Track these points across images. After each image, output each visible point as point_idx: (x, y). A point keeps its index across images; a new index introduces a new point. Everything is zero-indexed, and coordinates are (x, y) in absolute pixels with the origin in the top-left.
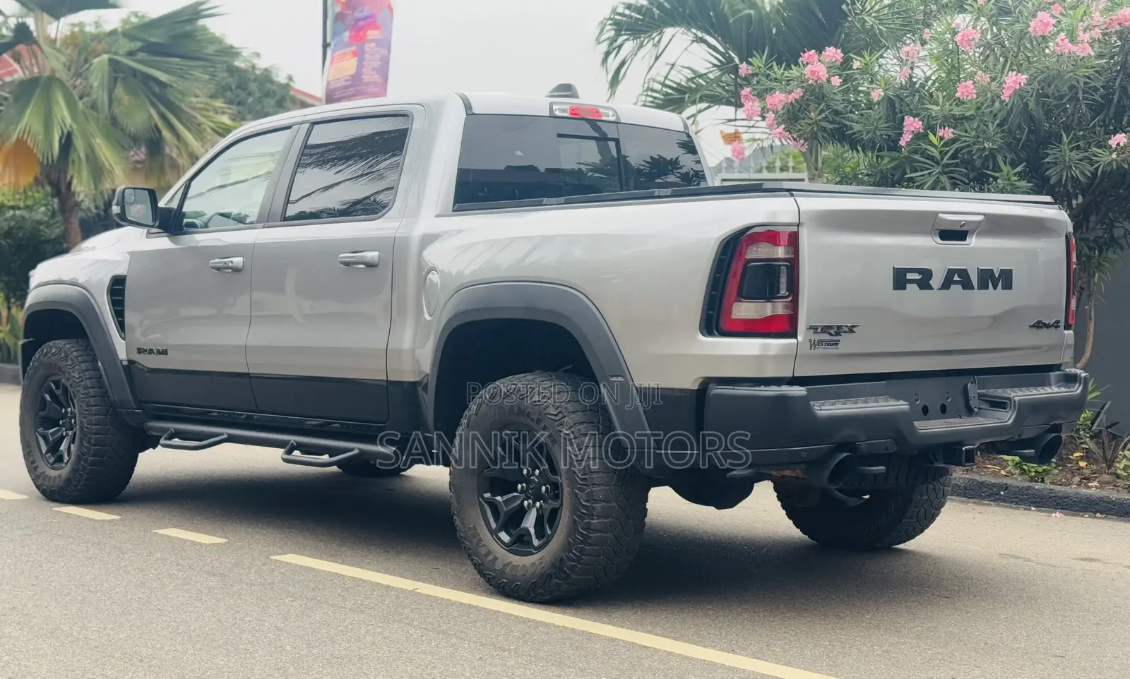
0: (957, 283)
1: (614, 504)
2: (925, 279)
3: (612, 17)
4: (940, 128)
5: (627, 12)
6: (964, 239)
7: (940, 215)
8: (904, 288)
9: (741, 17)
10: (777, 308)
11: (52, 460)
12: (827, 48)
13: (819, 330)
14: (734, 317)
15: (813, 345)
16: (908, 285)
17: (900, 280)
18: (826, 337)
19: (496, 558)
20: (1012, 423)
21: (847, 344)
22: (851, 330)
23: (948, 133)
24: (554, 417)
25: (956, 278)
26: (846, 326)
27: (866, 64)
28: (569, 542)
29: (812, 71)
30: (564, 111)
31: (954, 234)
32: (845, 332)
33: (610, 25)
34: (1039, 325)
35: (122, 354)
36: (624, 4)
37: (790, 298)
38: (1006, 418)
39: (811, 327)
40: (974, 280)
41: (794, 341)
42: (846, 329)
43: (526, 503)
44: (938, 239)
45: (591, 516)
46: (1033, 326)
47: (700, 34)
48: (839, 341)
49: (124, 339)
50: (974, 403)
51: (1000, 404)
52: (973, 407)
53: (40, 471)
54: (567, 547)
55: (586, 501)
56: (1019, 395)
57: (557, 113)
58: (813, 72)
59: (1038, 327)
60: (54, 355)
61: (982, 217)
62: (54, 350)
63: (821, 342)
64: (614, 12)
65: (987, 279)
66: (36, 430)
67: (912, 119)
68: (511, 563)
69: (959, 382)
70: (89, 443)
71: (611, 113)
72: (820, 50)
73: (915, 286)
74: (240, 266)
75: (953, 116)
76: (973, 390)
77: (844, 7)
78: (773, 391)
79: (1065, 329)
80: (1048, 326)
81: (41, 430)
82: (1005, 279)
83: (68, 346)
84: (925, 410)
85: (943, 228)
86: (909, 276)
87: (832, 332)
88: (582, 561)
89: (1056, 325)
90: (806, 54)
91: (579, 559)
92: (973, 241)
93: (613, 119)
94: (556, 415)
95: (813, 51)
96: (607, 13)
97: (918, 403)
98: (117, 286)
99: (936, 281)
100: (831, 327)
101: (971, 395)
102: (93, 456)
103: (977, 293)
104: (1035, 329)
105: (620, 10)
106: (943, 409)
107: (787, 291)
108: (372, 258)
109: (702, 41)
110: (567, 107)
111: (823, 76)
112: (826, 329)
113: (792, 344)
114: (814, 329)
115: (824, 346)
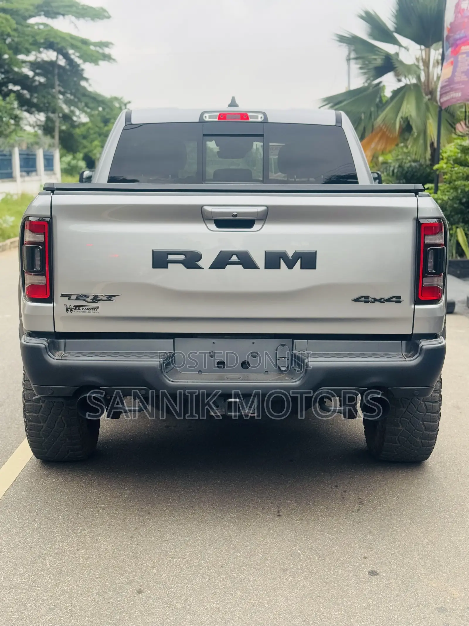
0: (235, 263)
2: (191, 260)
6: (250, 227)
7: (206, 207)
8: (167, 267)
13: (72, 298)
15: (69, 309)
16: (169, 265)
17: (161, 260)
18: (81, 303)
20: (298, 383)
21: (107, 309)
22: (110, 298)
25: (235, 258)
26: (104, 296)
30: (214, 117)
32: (101, 300)
34: (366, 299)
39: (64, 296)
40: (260, 261)
41: (51, 305)
42: (105, 298)
44: (213, 226)
46: (357, 300)
48: (98, 307)
50: (282, 363)
57: (207, 119)
59: (365, 302)
61: (261, 209)
63: (77, 307)
65: (279, 260)
71: (260, 116)
73: (180, 265)
76: (282, 352)
79: (415, 304)
80: (379, 300)
84: (221, 365)
85: (217, 218)
86: (171, 257)
87: (89, 300)
89: (398, 300)
93: (261, 120)
99: (206, 262)
100: (87, 296)
101: (280, 355)
104: (361, 304)
106: (245, 365)
110: (218, 114)
113: (49, 307)
114: (69, 297)
115: (81, 310)
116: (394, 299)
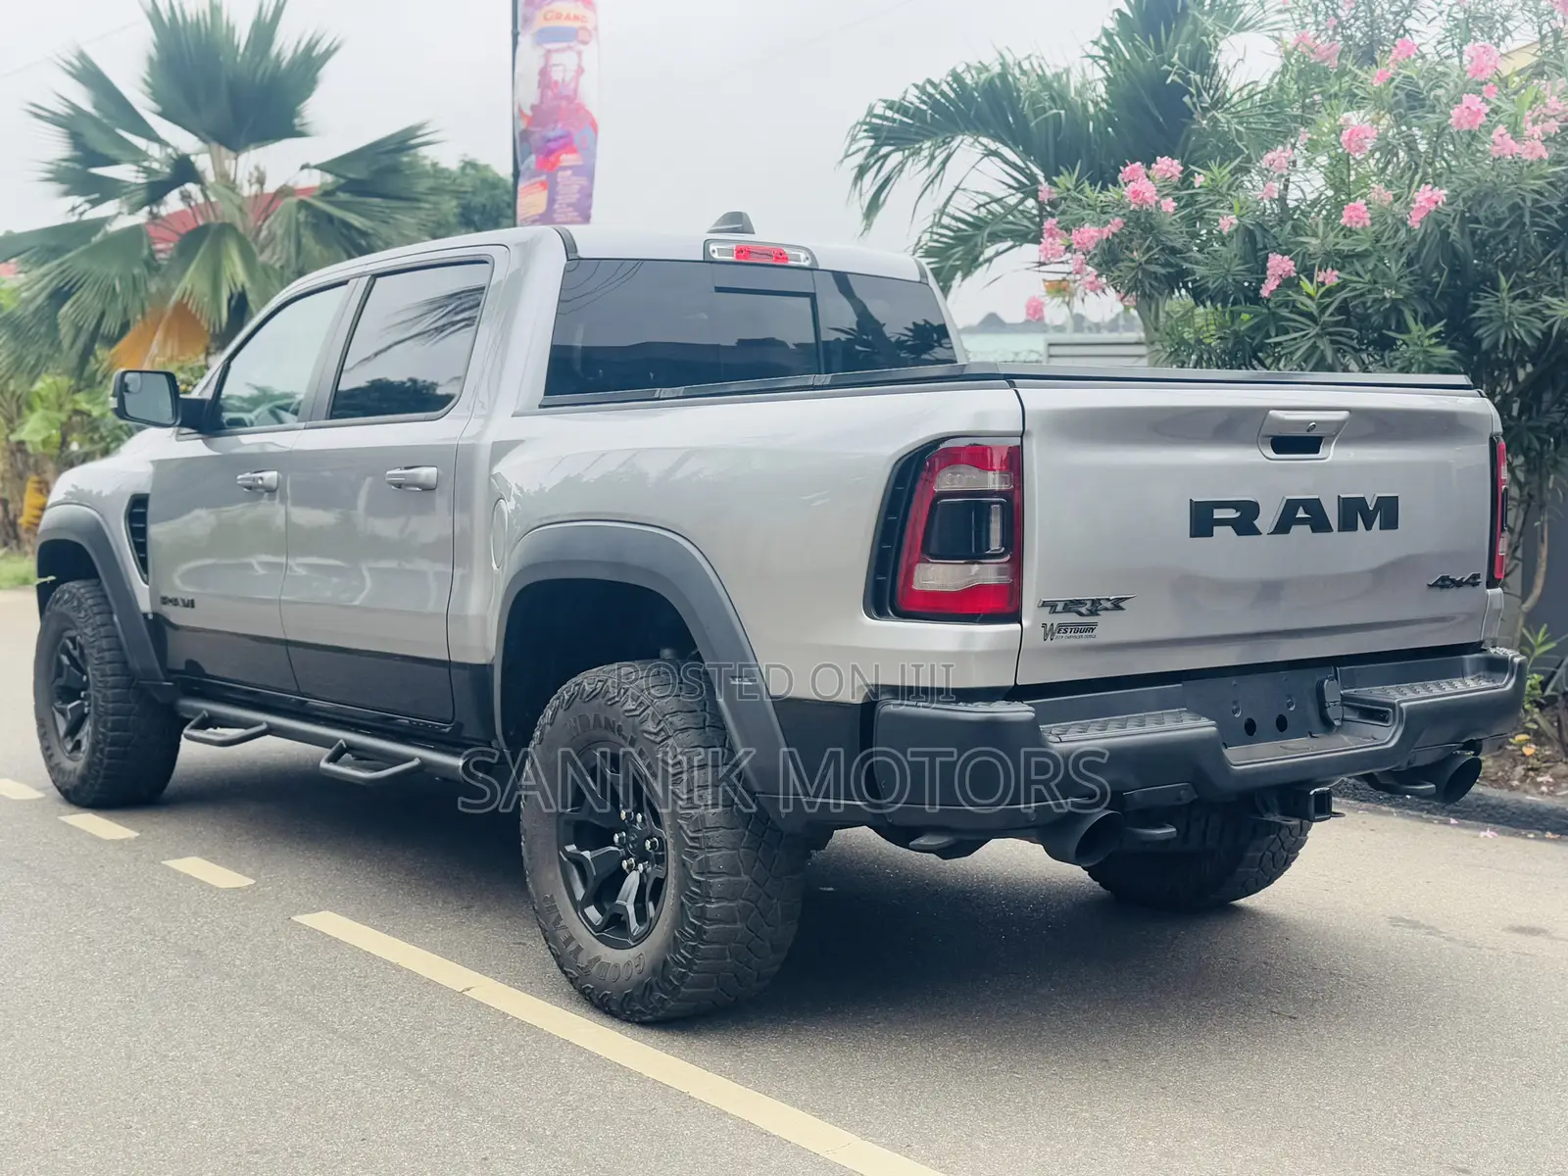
0: (1302, 521)
1: (745, 878)
2: (1245, 519)
3: (868, 120)
4: (1320, 270)
5: (889, 113)
6: (1317, 451)
7: (1271, 412)
8: (1211, 534)
9: (1046, 119)
10: (987, 573)
11: (69, 747)
12: (1158, 158)
13: (1060, 608)
14: (916, 587)
16: (1216, 529)
17: (1202, 519)
18: (1072, 618)
19: (579, 949)
20: (1395, 745)
21: (1109, 628)
22: (1117, 605)
23: (1331, 277)
24: (652, 738)
25: (1301, 514)
26: (1108, 600)
27: (1212, 180)
28: (675, 937)
29: (1134, 192)
30: (728, 252)
31: (1299, 442)
32: (1106, 609)
33: (865, 131)
34: (1445, 583)
35: (145, 604)
36: (885, 101)
37: (1008, 557)
38: (1387, 736)
39: (1044, 604)
40: (1332, 515)
41: (1016, 627)
42: (1109, 605)
43: (625, 864)
44: (1271, 454)
45: (707, 898)
46: (1434, 585)
47: (993, 145)
48: (1095, 624)
49: (147, 583)
50: (1334, 713)
51: (1376, 713)
52: (1332, 717)
53: (55, 760)
54: (674, 944)
55: (701, 874)
56: (1410, 696)
57: (716, 256)
58: (1136, 193)
59: (1442, 587)
60: (66, 602)
61: (1343, 415)
62: (66, 596)
63: (1063, 628)
64: (870, 113)
65: (1354, 512)
66: (52, 704)
67: (1279, 257)
68: (597, 959)
69: (1307, 680)
70: (105, 727)
71: (803, 256)
72: (1149, 162)
73: (1229, 531)
74: (274, 484)
75: (1339, 253)
76: (1333, 691)
77: (1186, 99)
78: (978, 711)
79: (1488, 587)
80: (1459, 584)
81: (58, 704)
82: (1387, 512)
83: (82, 591)
84: (1250, 727)
85: (1277, 434)
86: (1218, 514)
87: (1083, 610)
88: (695, 968)
89: (1473, 581)
90: (1127, 169)
91: (690, 964)
92: (1330, 453)
93: (807, 264)
94: (656, 734)
95: (1138, 163)
96: (861, 115)
97: (1237, 716)
98: (138, 510)
99: (1266, 520)
100: (1080, 602)
101: (1329, 698)
102: (112, 744)
103: (1336, 537)
104: (1437, 591)
105: (879, 110)
106: (1282, 724)
107: (1002, 545)
108: (427, 476)
109: (995, 153)
110: (733, 246)
111: (1151, 197)
112: (1071, 606)
113: (1013, 632)
114: (1051, 606)
115: (1068, 634)
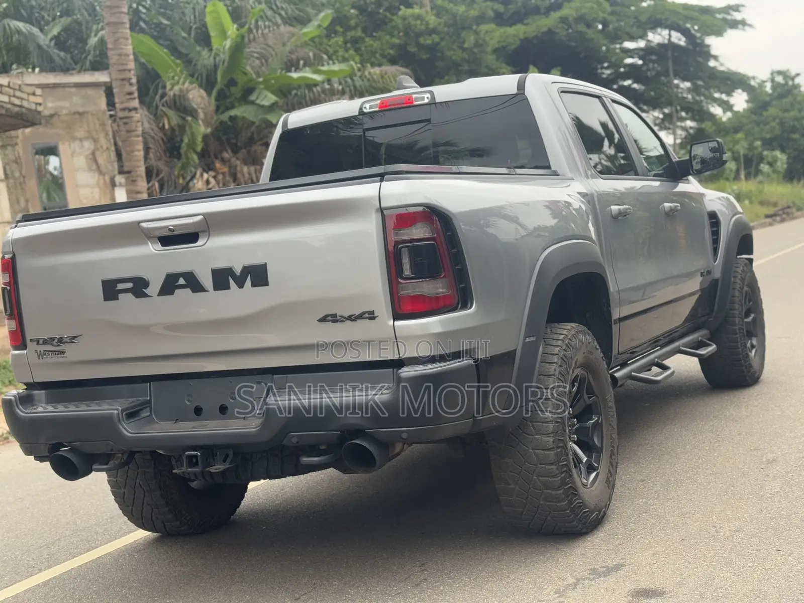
0: (181, 287)
6: (194, 242)
7: (141, 224)
8: (117, 299)
13: (41, 342)
15: (41, 355)
16: (119, 295)
17: (111, 290)
18: (49, 347)
21: (72, 352)
22: (72, 340)
25: (182, 281)
26: (66, 337)
30: (375, 106)
32: (66, 342)
34: (333, 318)
37: (13, 316)
39: (35, 340)
40: (207, 281)
41: (25, 352)
42: (68, 340)
44: (159, 247)
46: (323, 320)
59: (333, 321)
61: (197, 219)
63: (47, 352)
65: (226, 278)
73: (130, 296)
79: (394, 320)
80: (351, 319)
82: (256, 275)
84: (198, 410)
86: (120, 286)
87: (55, 343)
89: (371, 315)
92: (208, 242)
93: (427, 101)
97: (187, 402)
99: (153, 289)
103: (213, 295)
104: (329, 324)
106: (223, 411)
107: (10, 310)
110: (379, 101)
115: (50, 356)
116: (366, 315)
